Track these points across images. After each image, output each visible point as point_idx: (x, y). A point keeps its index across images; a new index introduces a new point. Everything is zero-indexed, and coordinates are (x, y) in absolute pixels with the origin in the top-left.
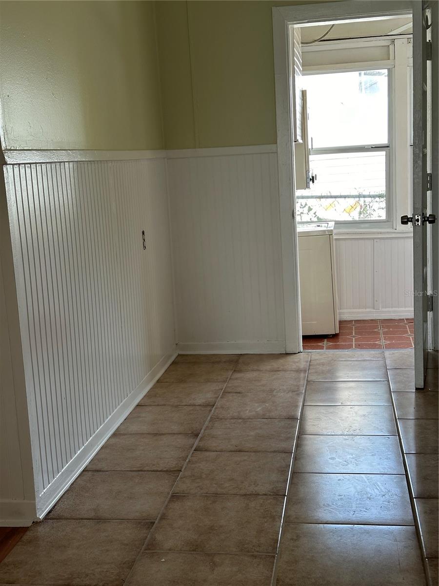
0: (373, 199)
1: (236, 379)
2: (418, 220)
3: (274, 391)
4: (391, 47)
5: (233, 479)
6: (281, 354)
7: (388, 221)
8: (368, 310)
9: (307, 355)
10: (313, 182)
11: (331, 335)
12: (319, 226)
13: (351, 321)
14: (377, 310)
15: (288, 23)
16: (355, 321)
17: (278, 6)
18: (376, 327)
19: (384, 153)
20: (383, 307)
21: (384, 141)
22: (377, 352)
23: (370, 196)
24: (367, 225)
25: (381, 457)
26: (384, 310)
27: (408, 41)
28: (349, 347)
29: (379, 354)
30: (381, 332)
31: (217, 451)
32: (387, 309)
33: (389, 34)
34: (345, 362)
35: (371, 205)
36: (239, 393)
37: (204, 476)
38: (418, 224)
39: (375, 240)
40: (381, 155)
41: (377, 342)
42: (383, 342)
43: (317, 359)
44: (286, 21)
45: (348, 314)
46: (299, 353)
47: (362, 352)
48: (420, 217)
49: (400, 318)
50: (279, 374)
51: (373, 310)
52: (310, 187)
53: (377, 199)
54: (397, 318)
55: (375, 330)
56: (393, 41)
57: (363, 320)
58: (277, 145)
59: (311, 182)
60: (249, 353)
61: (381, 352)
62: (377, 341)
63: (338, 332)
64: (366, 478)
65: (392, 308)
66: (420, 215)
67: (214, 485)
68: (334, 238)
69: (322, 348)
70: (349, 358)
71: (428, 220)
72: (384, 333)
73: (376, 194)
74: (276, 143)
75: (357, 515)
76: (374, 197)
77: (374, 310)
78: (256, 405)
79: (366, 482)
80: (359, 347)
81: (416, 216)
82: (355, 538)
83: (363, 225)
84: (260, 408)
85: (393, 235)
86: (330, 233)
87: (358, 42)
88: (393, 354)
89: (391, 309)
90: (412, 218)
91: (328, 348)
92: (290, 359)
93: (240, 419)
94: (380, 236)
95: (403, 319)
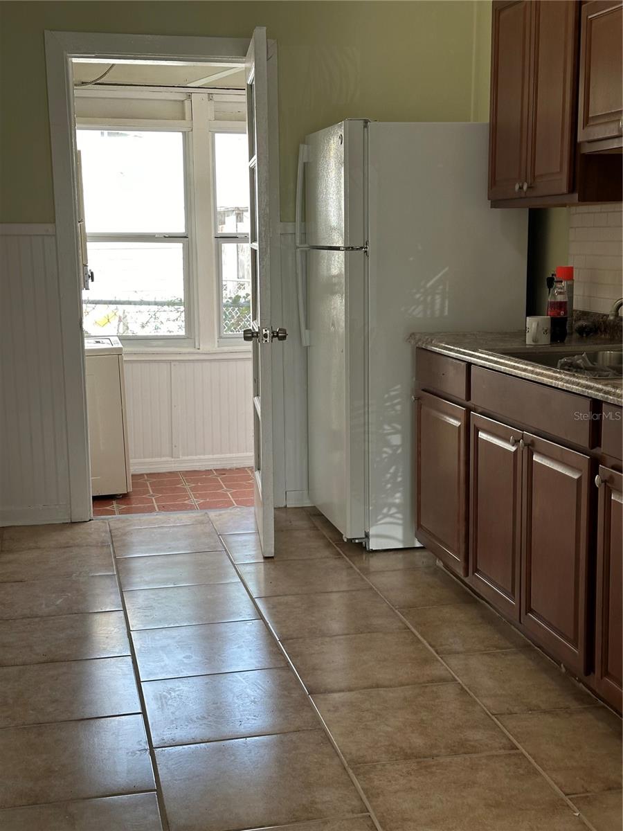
0: (160, 307)
1: (10, 562)
2: (266, 336)
3: (72, 575)
4: (187, 103)
5: (57, 701)
6: (63, 523)
7: (188, 338)
8: (164, 459)
9: (103, 522)
10: (93, 280)
11: (121, 494)
12: (97, 342)
13: (142, 475)
14: (176, 459)
15: (68, 55)
16: (147, 474)
17: (54, 30)
18: (179, 482)
19: (180, 246)
20: (183, 455)
21: (180, 228)
22: (199, 514)
23: (156, 304)
24: (160, 343)
25: (250, 648)
26: (186, 458)
27: (209, 97)
28: (151, 510)
29: (202, 516)
30: (187, 487)
31: (17, 665)
32: (189, 457)
33: (188, 85)
34: (159, 530)
35: (157, 315)
36: (22, 582)
37: (11, 701)
38: (266, 341)
39: (173, 364)
40: (178, 248)
41: (186, 502)
42: (195, 501)
43: (119, 528)
44: (65, 52)
45: (139, 464)
46: (90, 520)
47: (178, 515)
48: (268, 332)
49: (207, 469)
50: (72, 552)
51: (169, 459)
52: (90, 288)
53: (166, 308)
54: (203, 469)
55: (179, 486)
56: (189, 96)
57: (159, 474)
58: (55, 225)
59: (90, 280)
60: (16, 524)
61: (203, 513)
62: (185, 500)
63: (130, 489)
64: (241, 677)
65: (196, 455)
66: (268, 329)
67: (31, 712)
68: (124, 359)
69: (112, 513)
70: (163, 523)
71: (277, 336)
72: (193, 489)
73: (163, 300)
74: (54, 222)
75: (246, 725)
76: (162, 304)
77: (173, 459)
78: (54, 595)
79: (242, 682)
80: (163, 508)
81: (264, 330)
82: (253, 754)
83: (155, 343)
84: (60, 600)
85: (197, 357)
86: (118, 353)
87: (142, 91)
88: (220, 515)
89: (194, 457)
90: (257, 333)
91: (121, 513)
92: (79, 529)
93: (36, 617)
94: (178, 358)
95: (211, 470)
